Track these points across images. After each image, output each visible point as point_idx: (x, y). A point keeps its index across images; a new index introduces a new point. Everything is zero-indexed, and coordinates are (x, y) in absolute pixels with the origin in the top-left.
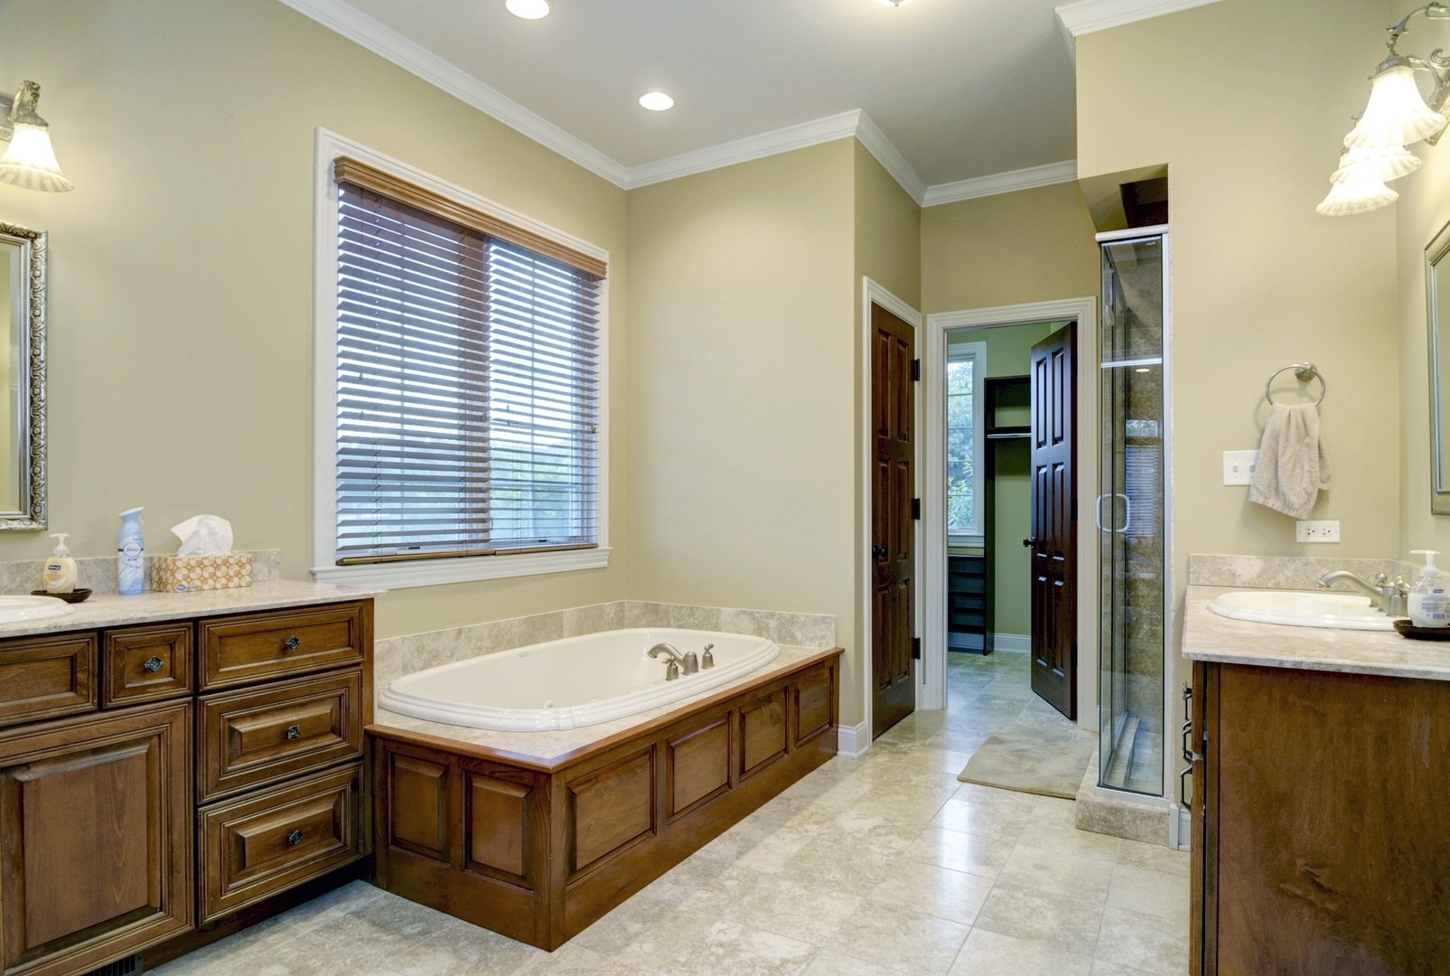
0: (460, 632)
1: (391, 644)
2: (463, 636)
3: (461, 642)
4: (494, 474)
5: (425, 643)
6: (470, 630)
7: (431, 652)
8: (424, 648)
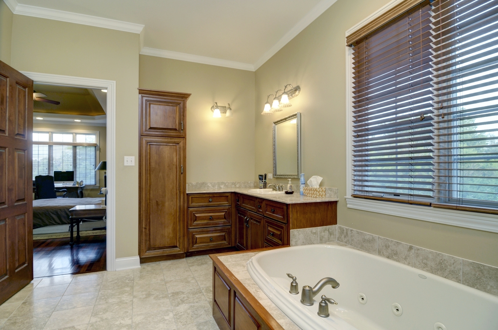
0: (411, 248)
1: (373, 237)
2: (413, 251)
3: (411, 254)
4: (454, 152)
5: (390, 244)
6: (418, 250)
7: (393, 250)
8: (389, 247)
